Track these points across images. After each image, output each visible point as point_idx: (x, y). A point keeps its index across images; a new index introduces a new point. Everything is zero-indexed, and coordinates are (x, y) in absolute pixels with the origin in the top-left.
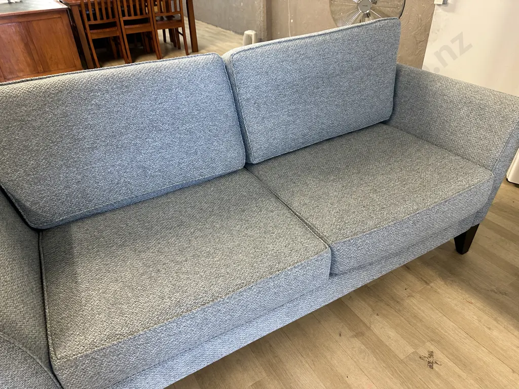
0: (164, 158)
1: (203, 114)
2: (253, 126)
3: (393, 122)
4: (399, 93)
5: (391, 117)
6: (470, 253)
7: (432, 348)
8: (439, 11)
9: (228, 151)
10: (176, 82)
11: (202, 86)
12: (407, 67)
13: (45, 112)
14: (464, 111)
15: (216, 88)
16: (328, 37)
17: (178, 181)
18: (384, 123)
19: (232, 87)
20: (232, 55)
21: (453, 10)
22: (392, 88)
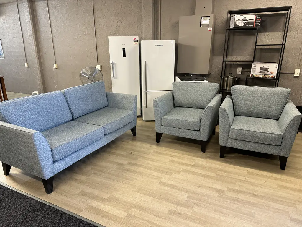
0: (52, 117)
1: (60, 105)
2: (73, 108)
3: (109, 106)
4: (108, 98)
5: (108, 105)
6: (137, 135)
7: (131, 151)
8: (113, 79)
9: (68, 114)
10: (53, 97)
11: (59, 98)
12: (108, 92)
13: (23, 106)
14: (124, 99)
15: (62, 98)
16: (87, 86)
17: (56, 123)
18: (106, 107)
19: (66, 98)
20: (65, 91)
21: (116, 78)
22: (106, 97)
